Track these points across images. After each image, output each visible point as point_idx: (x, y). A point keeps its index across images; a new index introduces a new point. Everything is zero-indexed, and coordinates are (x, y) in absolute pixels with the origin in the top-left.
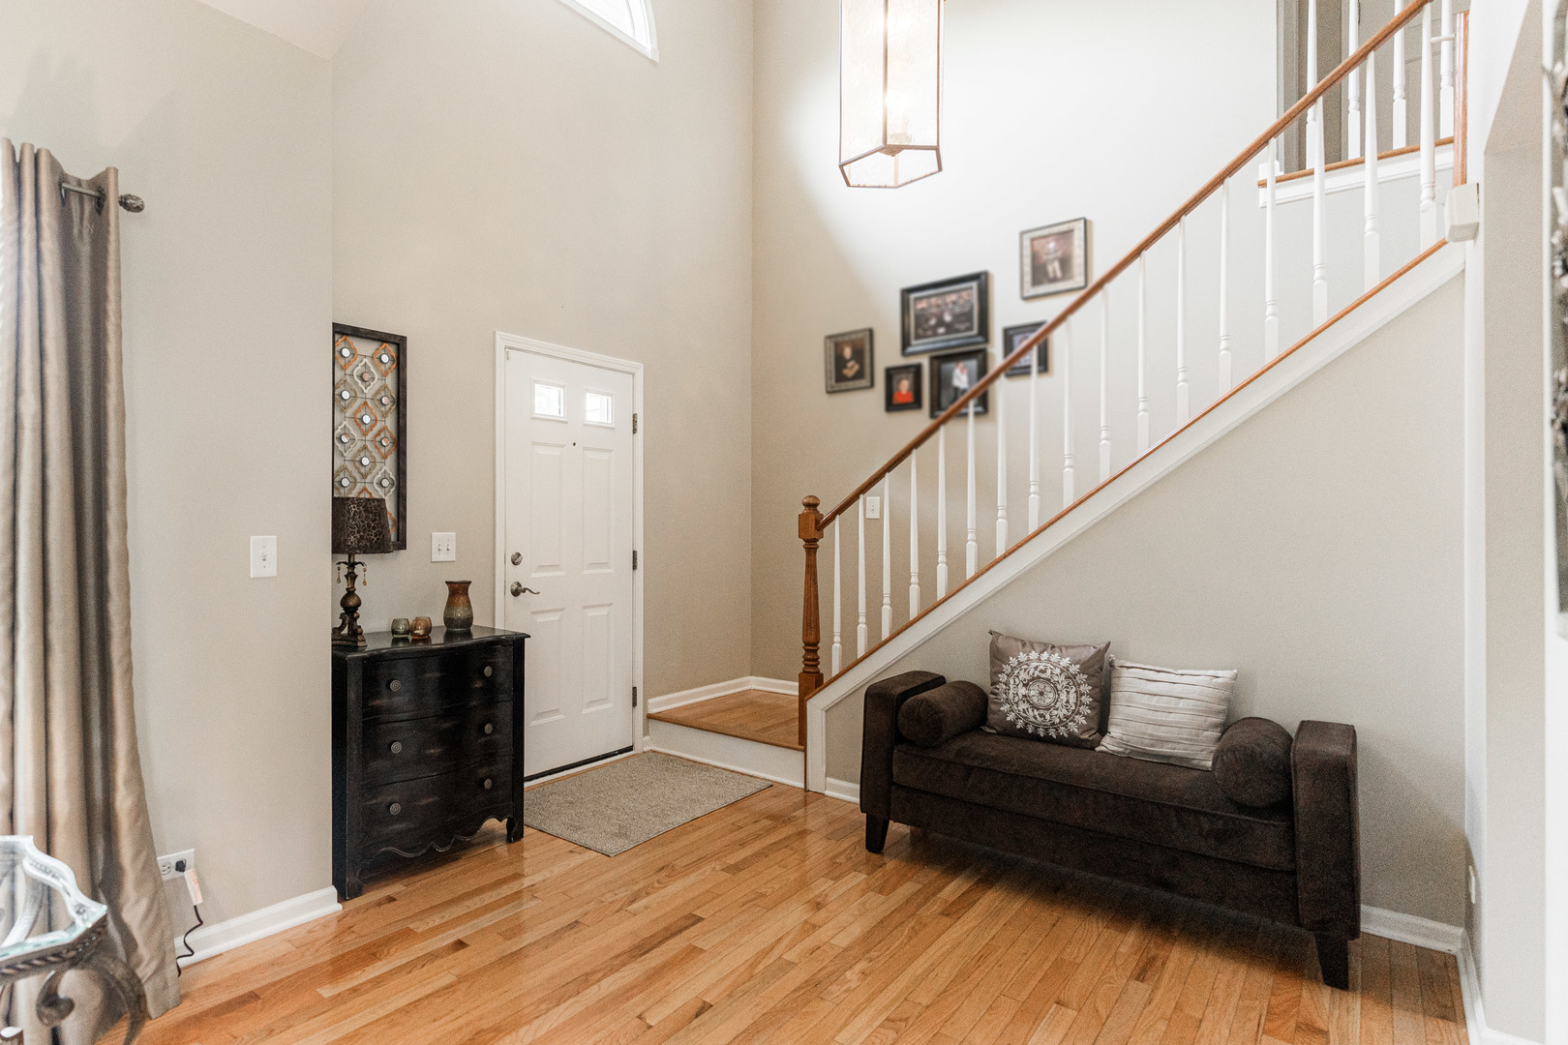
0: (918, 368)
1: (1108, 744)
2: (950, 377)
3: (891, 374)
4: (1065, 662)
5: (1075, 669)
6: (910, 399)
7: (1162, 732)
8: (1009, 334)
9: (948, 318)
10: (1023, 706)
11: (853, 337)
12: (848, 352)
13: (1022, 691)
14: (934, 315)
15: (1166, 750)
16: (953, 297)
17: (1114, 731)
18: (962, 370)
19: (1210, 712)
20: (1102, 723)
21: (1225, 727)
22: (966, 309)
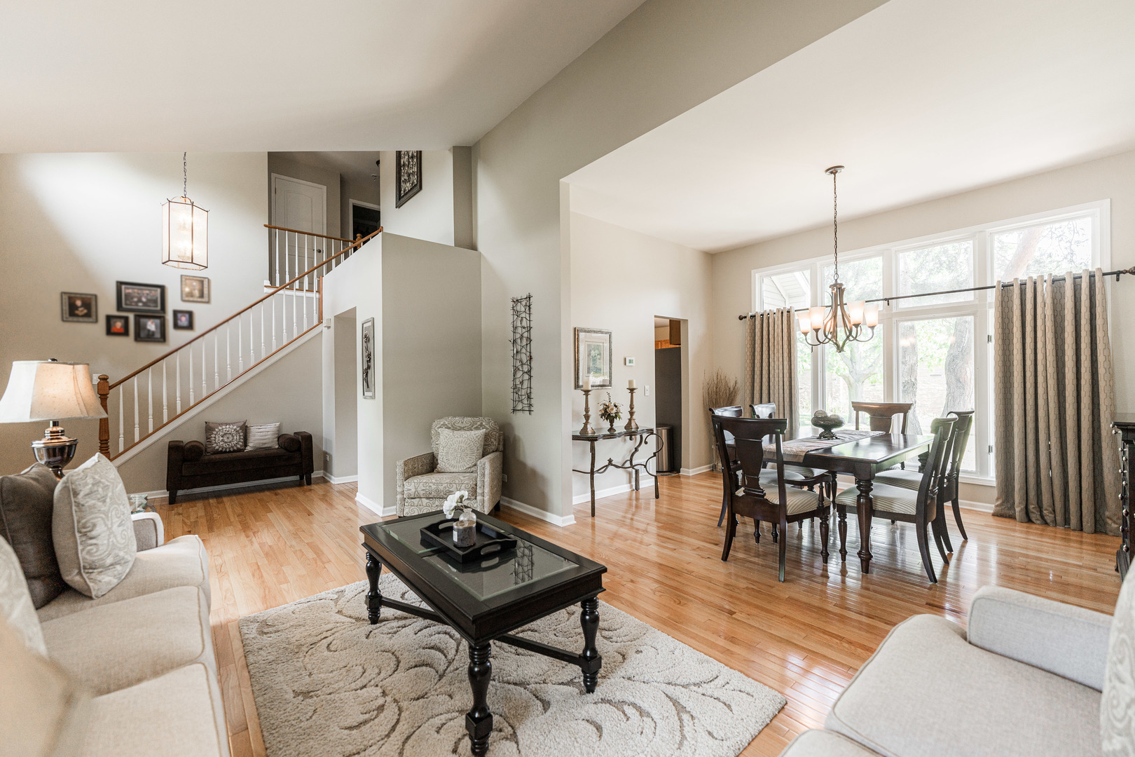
0: (126, 319)
1: (248, 449)
2: (145, 325)
3: (109, 319)
4: (235, 427)
5: (238, 429)
6: (122, 331)
7: (264, 441)
8: (176, 313)
9: (144, 300)
10: (221, 443)
11: (84, 296)
12: (79, 303)
13: (222, 438)
14: (137, 297)
15: (266, 446)
16: (147, 292)
17: (251, 445)
18: (152, 323)
19: (274, 434)
20: (245, 444)
21: (279, 438)
22: (154, 298)
